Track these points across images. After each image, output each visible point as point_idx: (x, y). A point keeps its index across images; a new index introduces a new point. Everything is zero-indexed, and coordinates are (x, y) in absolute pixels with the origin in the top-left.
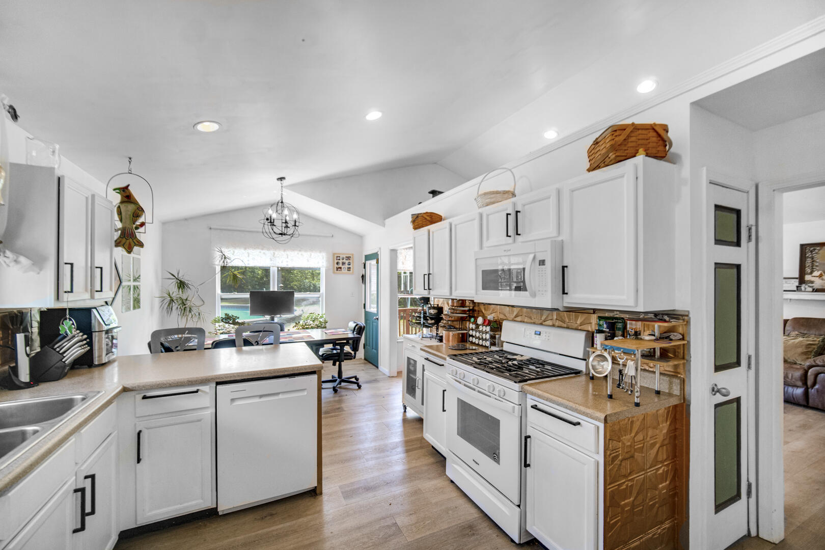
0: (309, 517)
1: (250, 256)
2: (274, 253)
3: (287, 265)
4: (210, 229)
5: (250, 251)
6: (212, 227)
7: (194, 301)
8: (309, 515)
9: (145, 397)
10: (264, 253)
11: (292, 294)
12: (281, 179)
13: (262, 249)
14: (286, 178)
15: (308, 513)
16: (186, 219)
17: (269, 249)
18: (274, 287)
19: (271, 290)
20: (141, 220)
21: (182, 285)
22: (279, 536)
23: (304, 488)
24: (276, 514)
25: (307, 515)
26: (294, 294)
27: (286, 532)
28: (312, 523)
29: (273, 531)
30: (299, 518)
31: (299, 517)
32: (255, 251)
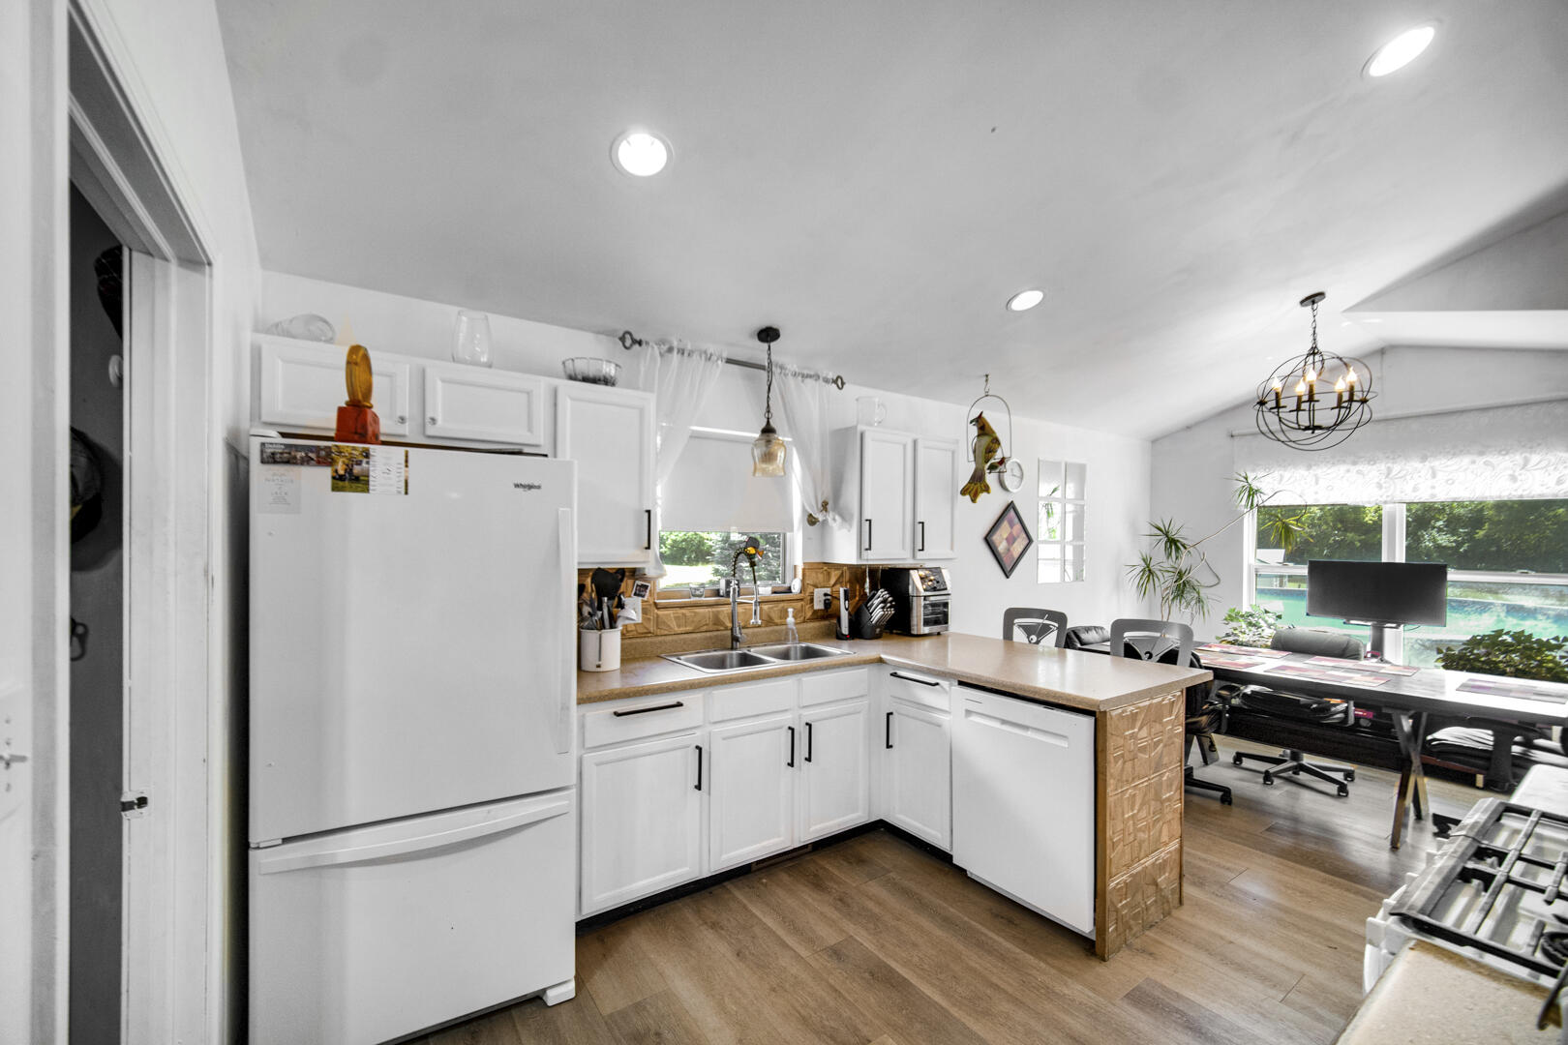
0: (1042, 964)
1: (1321, 481)
2: (1389, 470)
3: (1433, 496)
4: (1232, 436)
5: (1321, 471)
6: (1234, 433)
7: (1199, 576)
8: (1048, 963)
9: (894, 675)
10: (1359, 472)
11: (1440, 572)
12: (1312, 299)
13: (1354, 463)
14: (1327, 295)
15: (1049, 960)
16: (1189, 427)
17: (1372, 461)
18: (1395, 550)
19: (1385, 559)
20: (998, 456)
21: (1173, 544)
22: (982, 945)
23: (1066, 920)
24: (1016, 925)
25: (1040, 959)
26: (1445, 574)
27: (995, 950)
28: (1034, 972)
29: (986, 935)
30: (1031, 954)
31: (1035, 953)
32: (1334, 469)
